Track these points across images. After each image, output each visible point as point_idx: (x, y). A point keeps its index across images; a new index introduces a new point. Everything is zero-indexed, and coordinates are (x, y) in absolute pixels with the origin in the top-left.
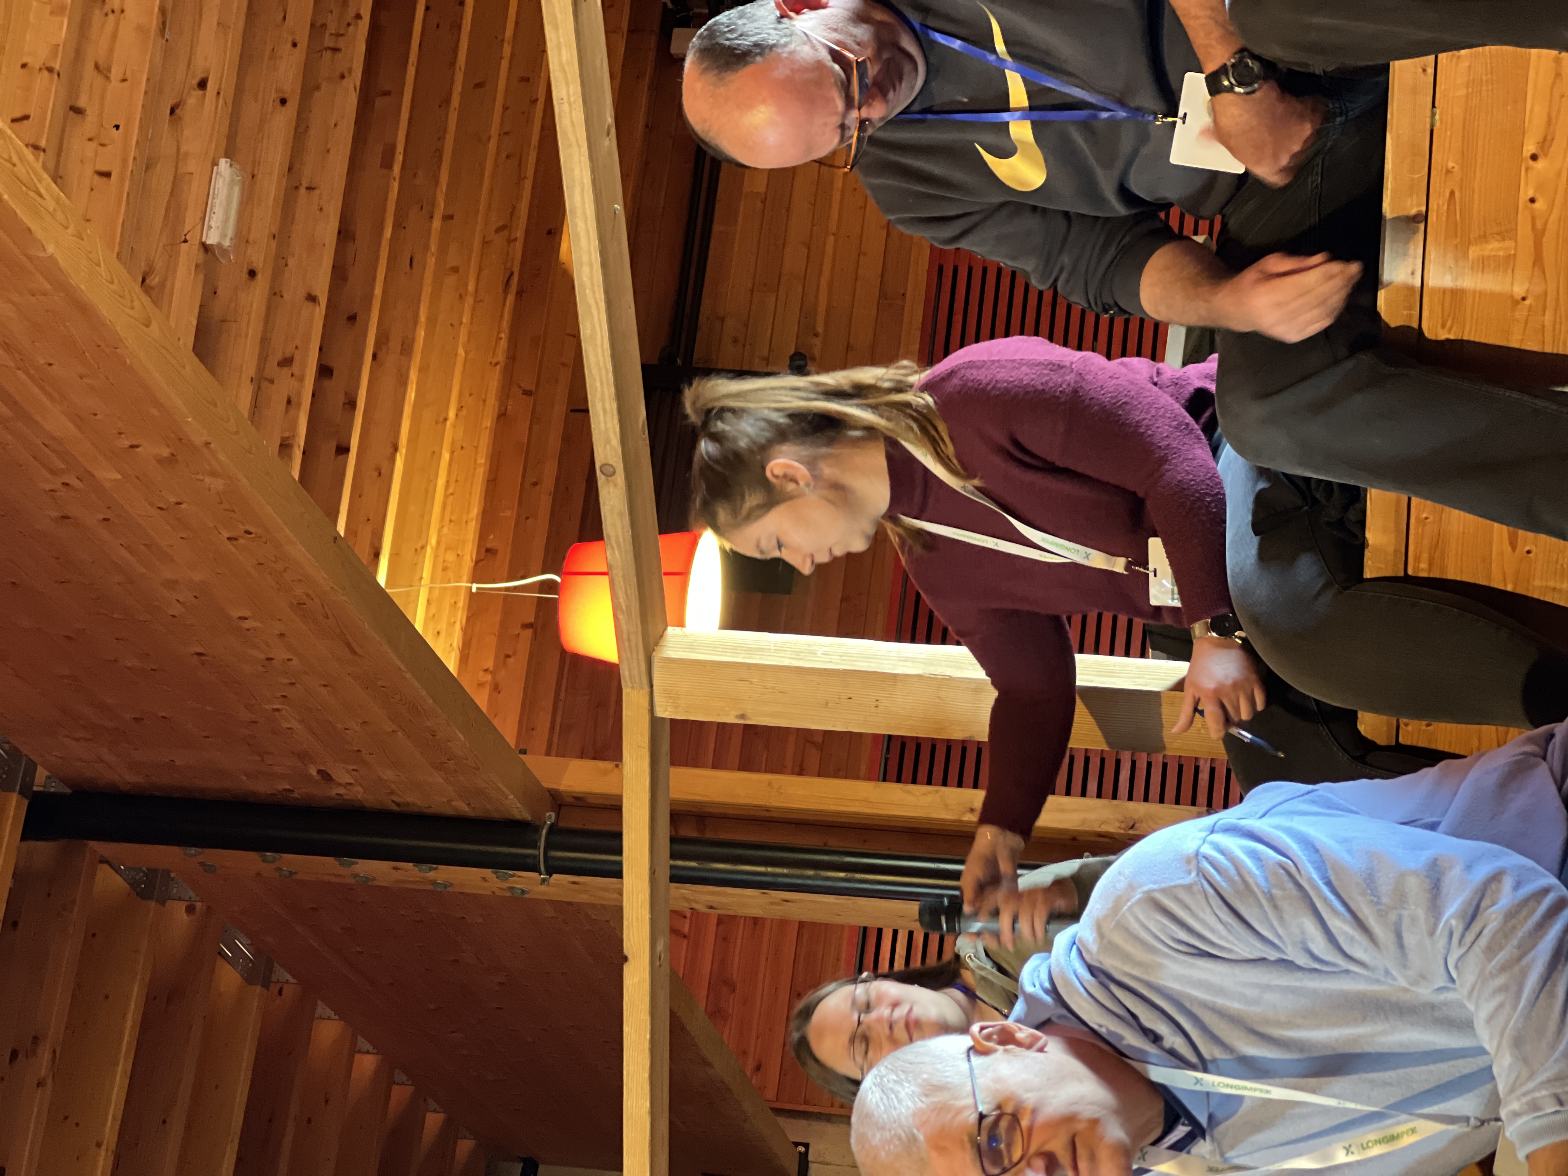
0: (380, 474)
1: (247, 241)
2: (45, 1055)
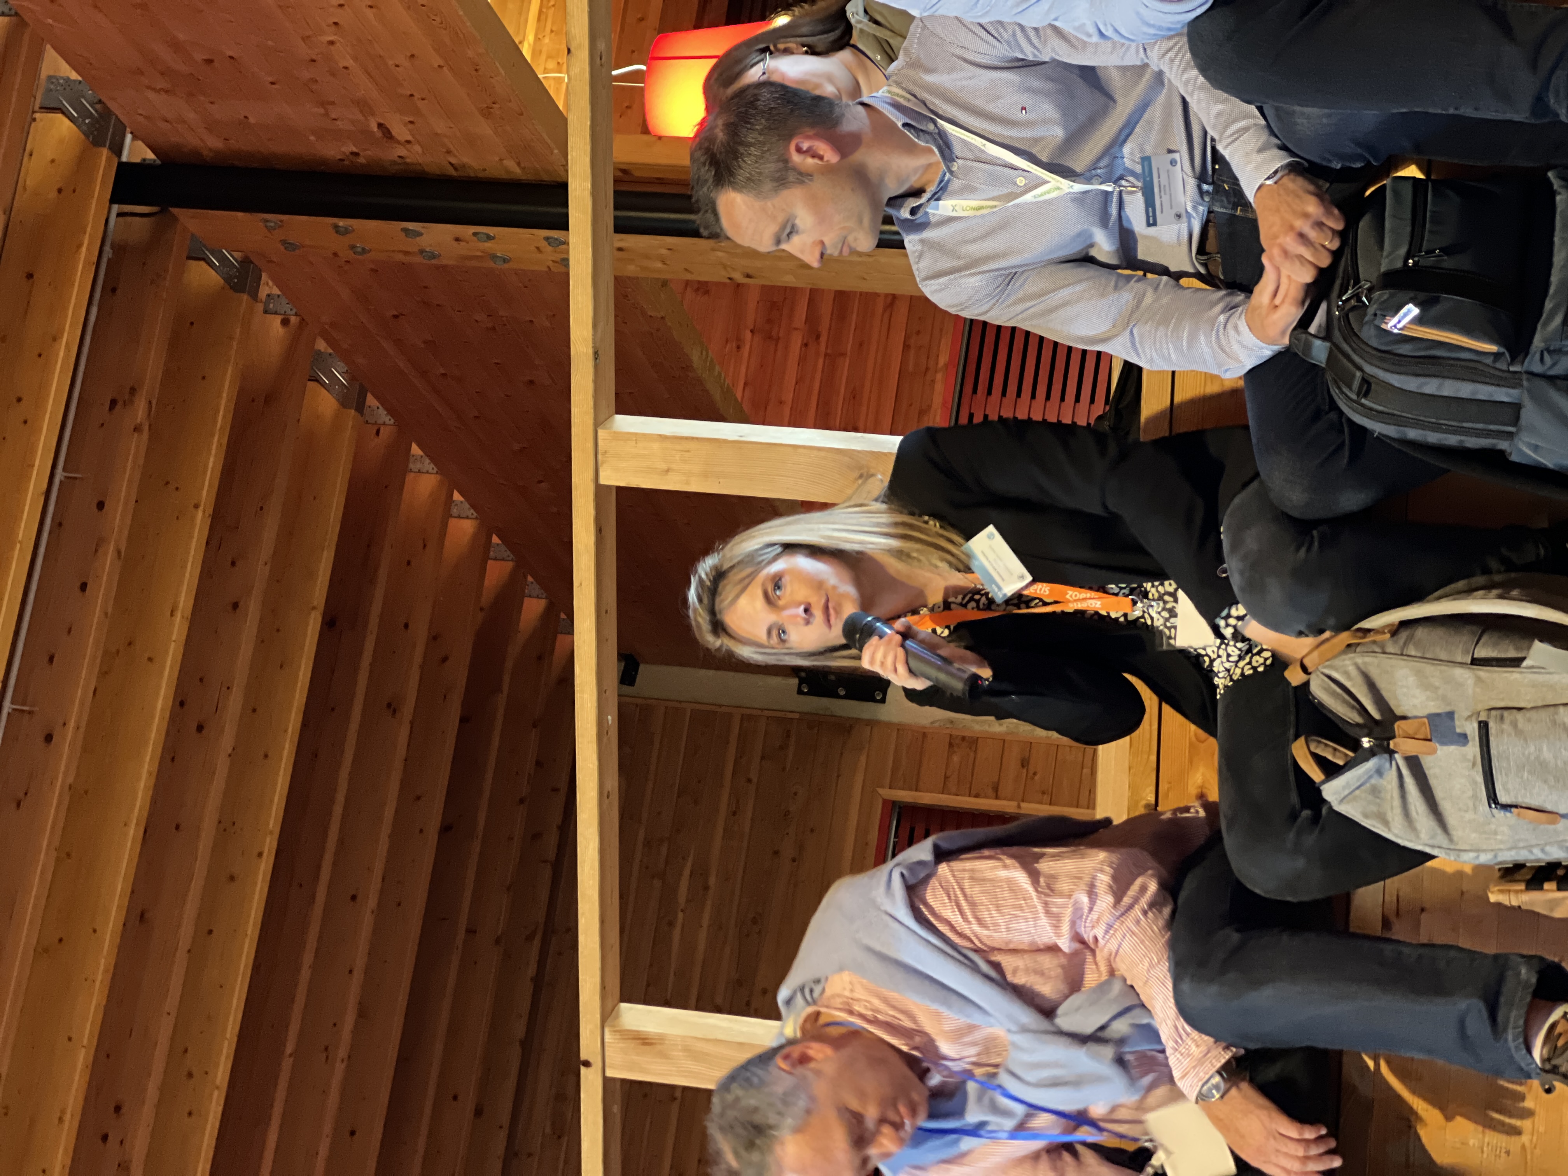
2: (141, 406)
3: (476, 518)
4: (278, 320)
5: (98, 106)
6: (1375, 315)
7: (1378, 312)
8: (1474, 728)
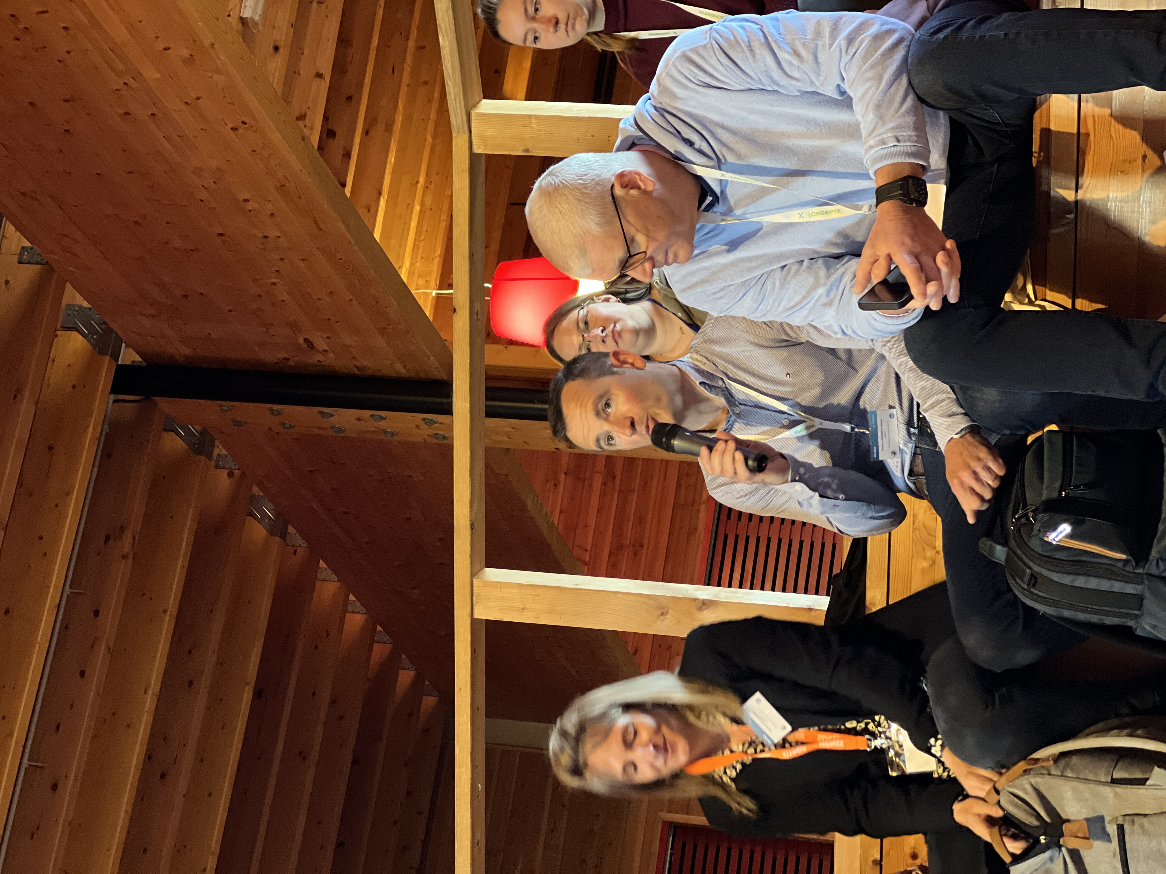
0: (369, 210)
1: (274, 27)
2: (127, 540)
3: (365, 613)
4: (225, 473)
5: (103, 326)
6: (1040, 530)
7: (1042, 529)
8: (1114, 830)
